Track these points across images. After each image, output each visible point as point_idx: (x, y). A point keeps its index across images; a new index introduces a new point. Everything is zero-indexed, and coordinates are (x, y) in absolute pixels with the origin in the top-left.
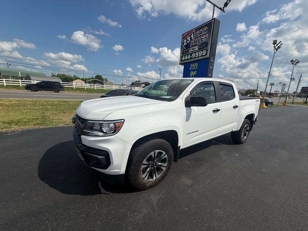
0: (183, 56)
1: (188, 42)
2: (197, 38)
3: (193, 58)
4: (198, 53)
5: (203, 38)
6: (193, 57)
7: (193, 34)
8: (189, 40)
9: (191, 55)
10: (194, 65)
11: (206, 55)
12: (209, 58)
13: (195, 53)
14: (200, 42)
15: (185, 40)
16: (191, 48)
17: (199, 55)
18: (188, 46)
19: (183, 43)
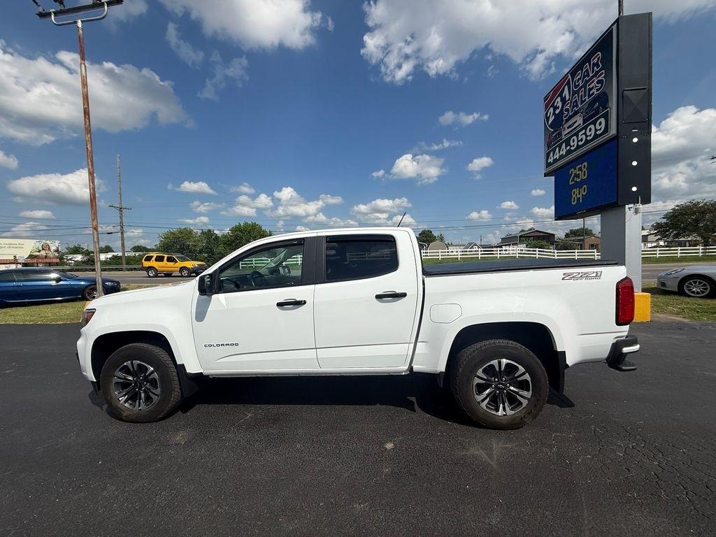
0: (550, 151)
1: (557, 112)
2: (577, 92)
3: (575, 150)
4: (585, 134)
5: (591, 86)
6: (572, 148)
7: (566, 87)
8: (560, 104)
9: (568, 143)
10: (580, 169)
11: (606, 130)
12: (616, 138)
13: (577, 135)
14: (585, 100)
15: (552, 110)
16: (566, 126)
17: (587, 136)
18: (558, 123)
19: (548, 119)
